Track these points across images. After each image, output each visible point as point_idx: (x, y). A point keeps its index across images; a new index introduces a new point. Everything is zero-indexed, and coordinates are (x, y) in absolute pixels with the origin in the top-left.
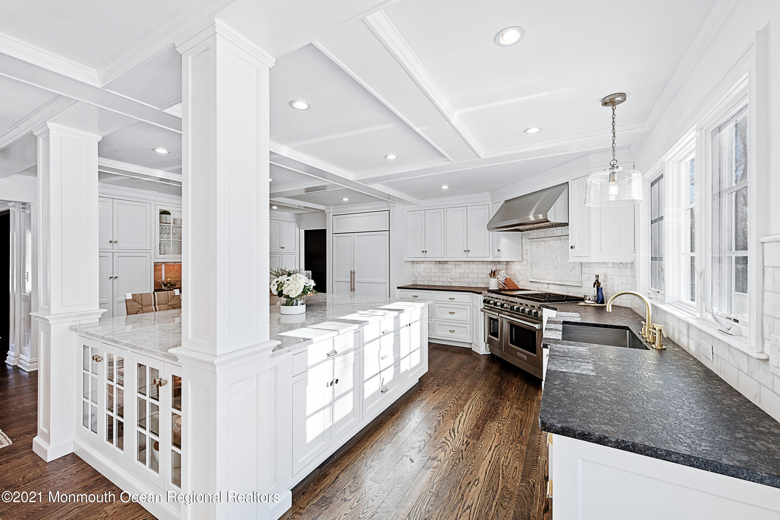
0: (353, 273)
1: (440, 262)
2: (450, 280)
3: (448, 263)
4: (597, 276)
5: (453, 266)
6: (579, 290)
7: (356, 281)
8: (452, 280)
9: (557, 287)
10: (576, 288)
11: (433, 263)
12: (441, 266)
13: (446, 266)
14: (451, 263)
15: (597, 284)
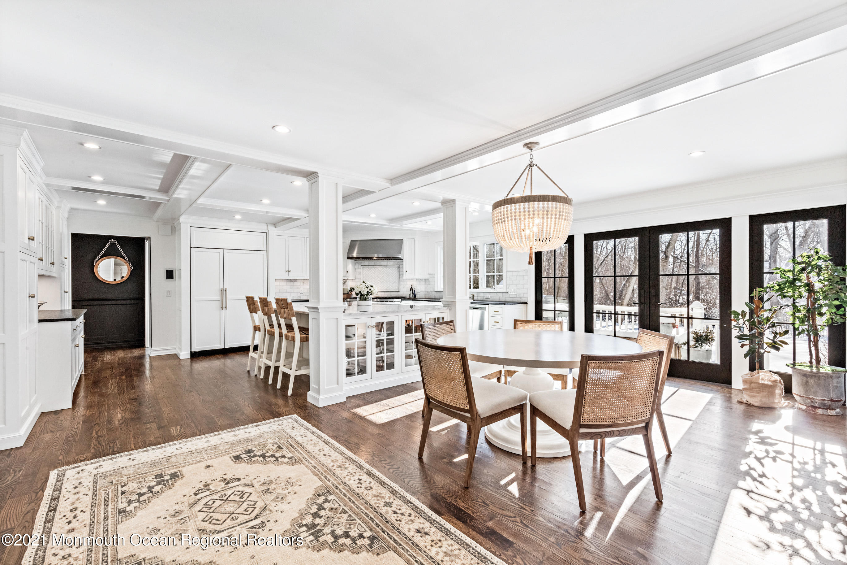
0: (224, 292)
1: (290, 280)
2: (299, 294)
3: (298, 281)
4: (412, 285)
5: (302, 283)
6: (398, 293)
7: (228, 299)
8: (301, 295)
9: (383, 293)
10: (396, 293)
11: (284, 281)
12: (292, 283)
13: (296, 283)
14: (301, 281)
15: (411, 289)
